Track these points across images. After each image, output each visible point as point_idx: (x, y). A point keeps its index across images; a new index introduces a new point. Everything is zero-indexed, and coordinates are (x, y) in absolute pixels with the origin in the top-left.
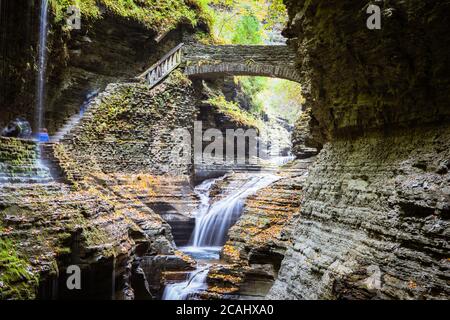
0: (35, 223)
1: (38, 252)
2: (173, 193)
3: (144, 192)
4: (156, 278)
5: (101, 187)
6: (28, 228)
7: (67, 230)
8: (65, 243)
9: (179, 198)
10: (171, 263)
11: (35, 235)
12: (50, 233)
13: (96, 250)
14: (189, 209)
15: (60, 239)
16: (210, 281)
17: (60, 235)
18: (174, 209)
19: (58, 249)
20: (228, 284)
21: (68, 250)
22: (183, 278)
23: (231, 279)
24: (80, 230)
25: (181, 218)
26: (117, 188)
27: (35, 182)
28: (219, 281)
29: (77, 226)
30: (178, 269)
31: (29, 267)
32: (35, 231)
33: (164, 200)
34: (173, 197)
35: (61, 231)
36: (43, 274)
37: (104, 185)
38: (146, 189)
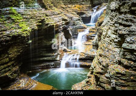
0: (31, 18)
1: (32, 24)
2: (85, 9)
3: (76, 10)
4: (76, 31)
5: (63, 9)
6: (30, 19)
7: (40, 19)
8: (40, 22)
9: (87, 11)
10: (80, 27)
11: (31, 21)
12: (35, 20)
13: (48, 24)
14: (90, 13)
15: (38, 21)
16: (90, 32)
17: (38, 20)
18: (85, 14)
19: (38, 24)
20: (94, 32)
21: (40, 24)
22: (83, 31)
23: (94, 31)
24: (44, 19)
25: (87, 16)
26: (68, 9)
27: (34, 8)
28: (92, 31)
29: (43, 18)
30: (82, 29)
31: (29, 28)
32: (31, 20)
33: (82, 11)
34: (85, 11)
35: (39, 20)
36: (32, 29)
37: (64, 8)
38: (77, 9)
